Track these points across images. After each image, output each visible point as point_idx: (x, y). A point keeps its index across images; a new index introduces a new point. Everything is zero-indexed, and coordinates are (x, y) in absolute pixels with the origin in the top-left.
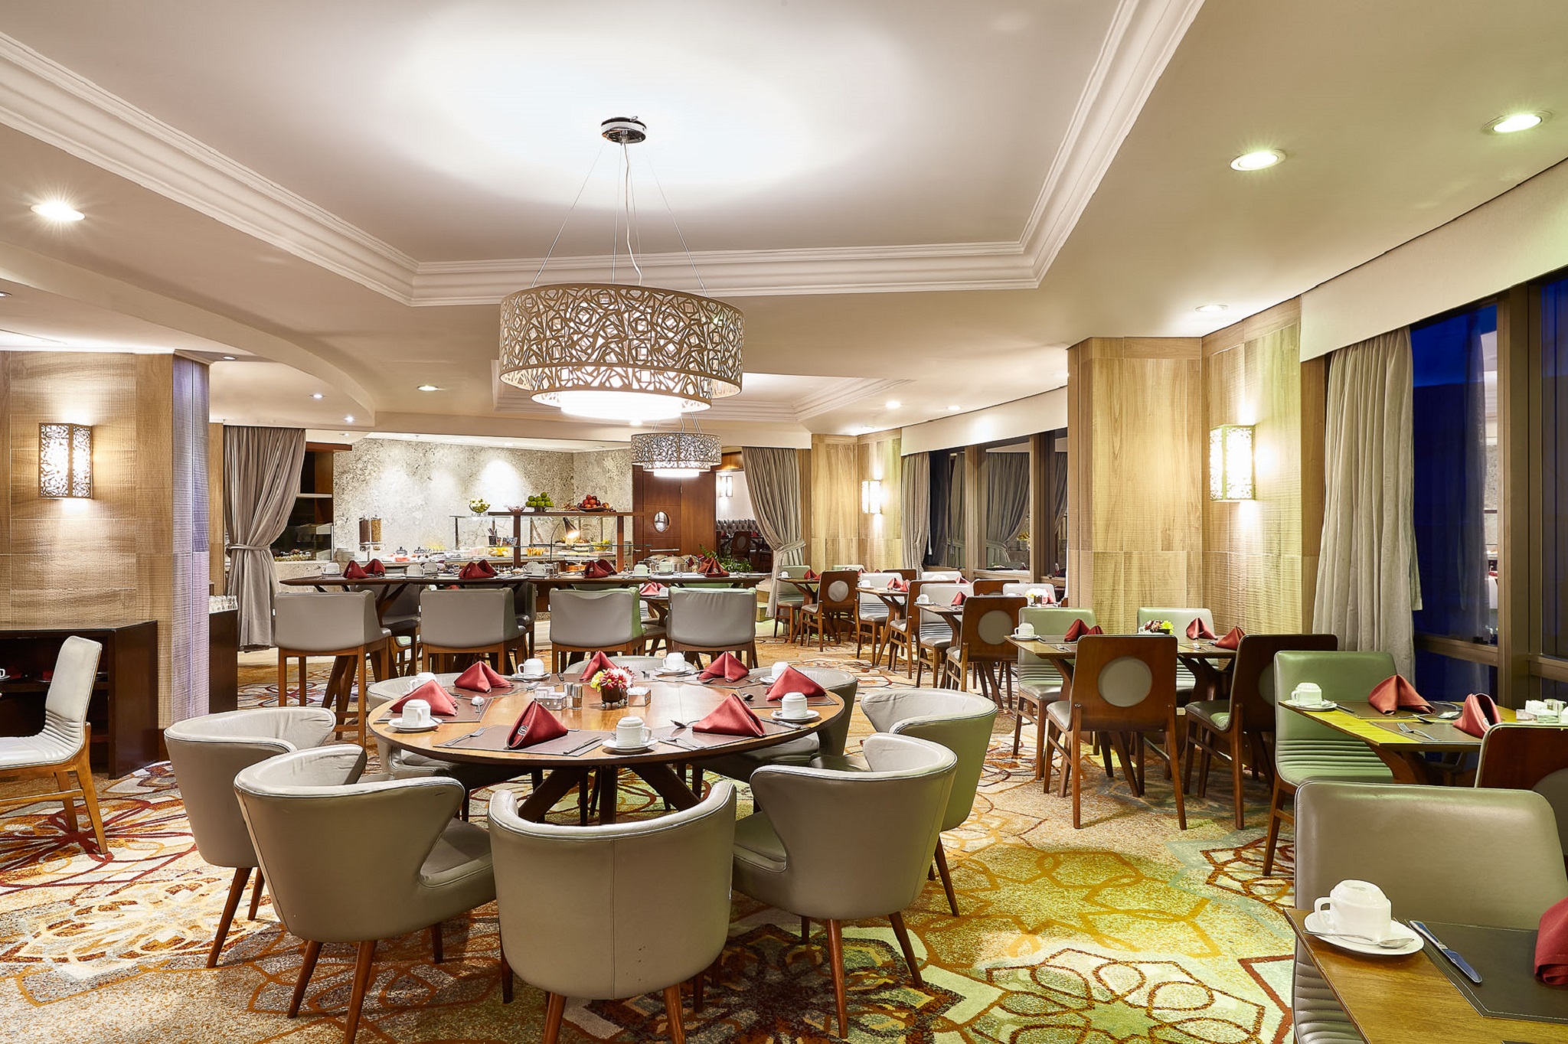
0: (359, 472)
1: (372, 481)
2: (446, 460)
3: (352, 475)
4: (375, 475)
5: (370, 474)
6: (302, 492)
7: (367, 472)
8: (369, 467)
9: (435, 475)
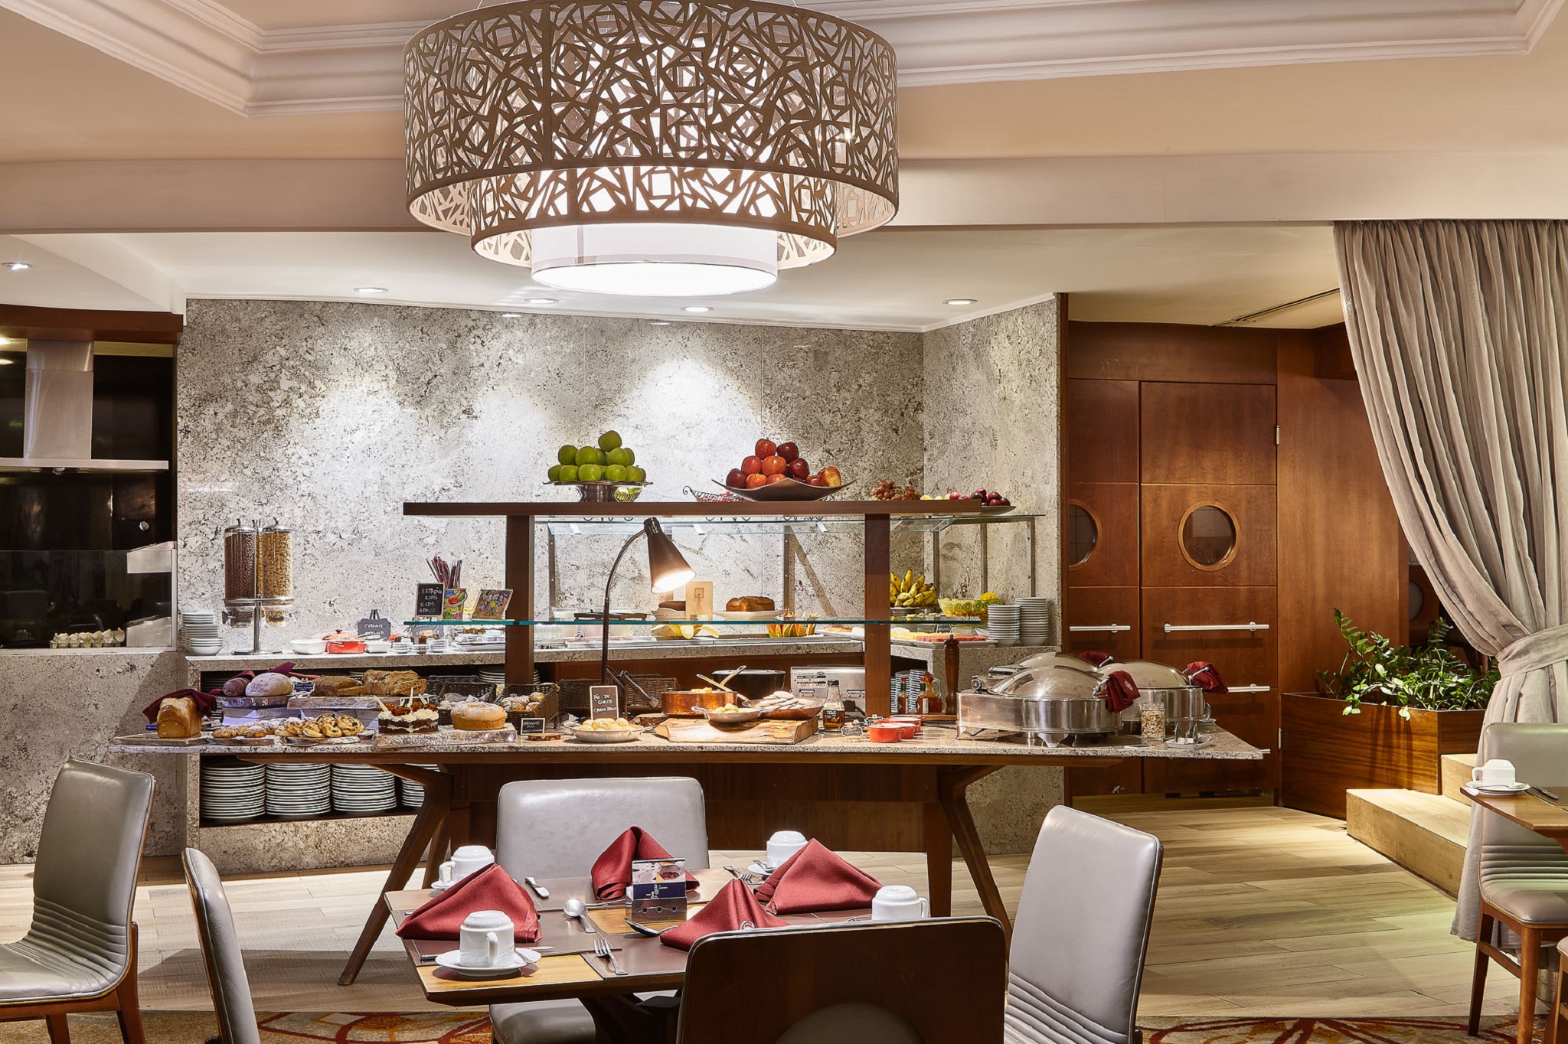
0: (253, 397)
1: (294, 422)
2: (520, 360)
3: (230, 407)
4: (300, 403)
5: (287, 402)
6: (96, 455)
7: (278, 397)
8: (285, 384)
9: (486, 402)
